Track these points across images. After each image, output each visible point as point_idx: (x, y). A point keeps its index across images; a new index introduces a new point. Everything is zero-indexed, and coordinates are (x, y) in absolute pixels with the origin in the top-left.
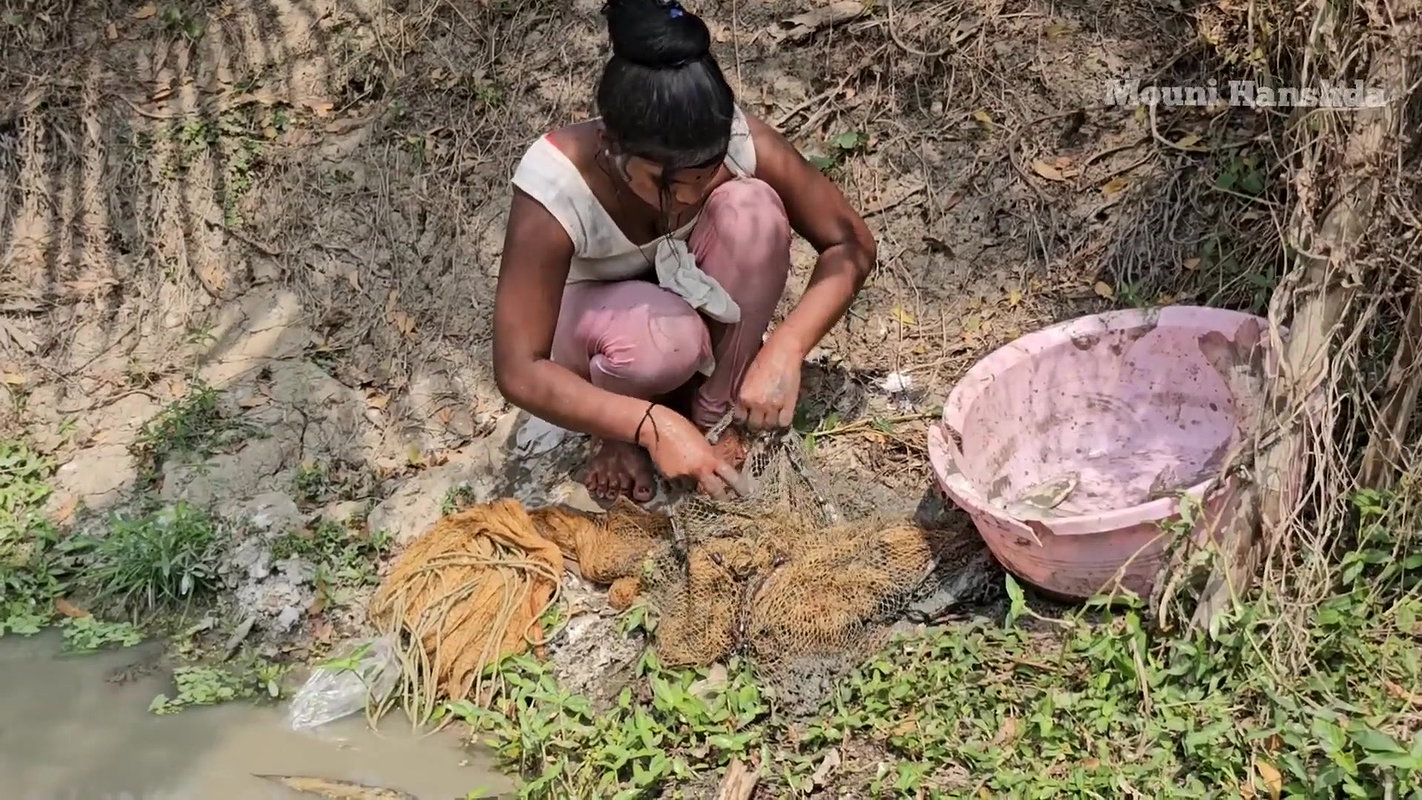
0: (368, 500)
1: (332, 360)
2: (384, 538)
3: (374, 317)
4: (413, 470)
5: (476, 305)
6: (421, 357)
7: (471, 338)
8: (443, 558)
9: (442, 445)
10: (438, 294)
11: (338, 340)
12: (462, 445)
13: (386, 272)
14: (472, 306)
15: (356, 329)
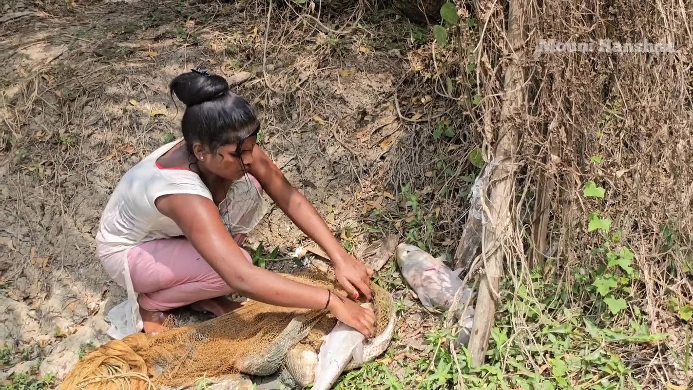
0: (37, 359)
1: (5, 288)
2: (51, 377)
3: (24, 263)
4: (60, 338)
5: (78, 248)
6: (54, 279)
7: (79, 265)
8: (85, 381)
9: (72, 323)
10: (57, 245)
11: (6, 278)
12: (83, 321)
13: (27, 239)
14: (76, 249)
15: (16, 270)
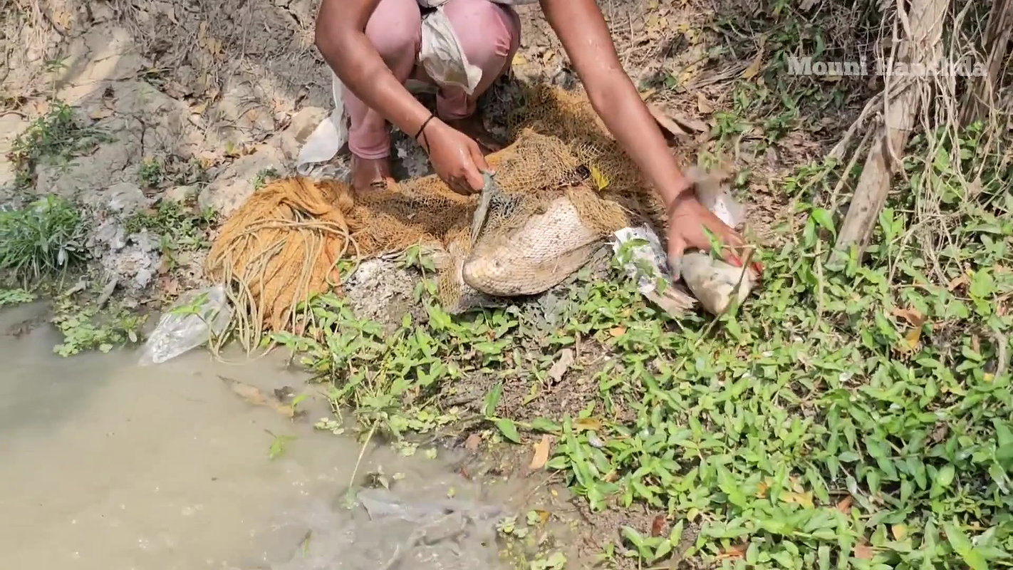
0: (197, 184)
1: (159, 78)
2: (212, 212)
3: (190, 43)
4: (230, 159)
5: (268, 29)
6: (229, 72)
7: (267, 55)
8: (257, 224)
9: (251, 139)
10: (238, 22)
11: (163, 63)
12: (265, 138)
13: (196, 8)
14: (265, 30)
15: (177, 54)
